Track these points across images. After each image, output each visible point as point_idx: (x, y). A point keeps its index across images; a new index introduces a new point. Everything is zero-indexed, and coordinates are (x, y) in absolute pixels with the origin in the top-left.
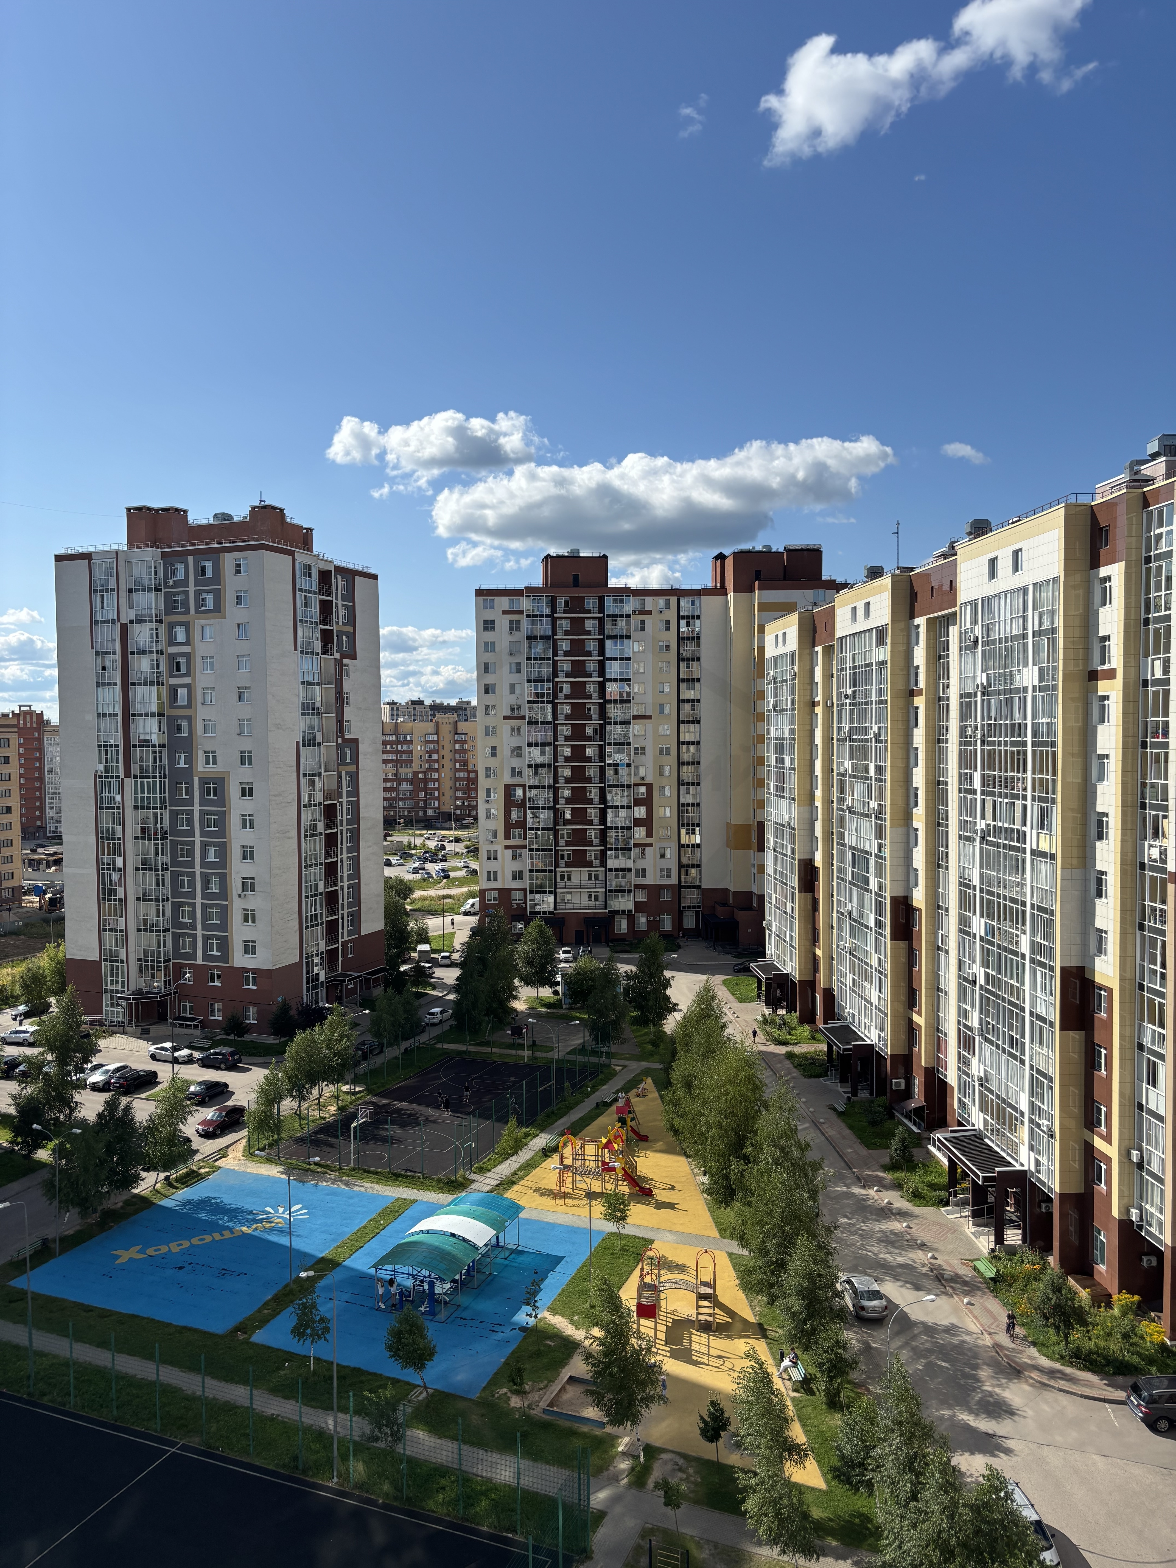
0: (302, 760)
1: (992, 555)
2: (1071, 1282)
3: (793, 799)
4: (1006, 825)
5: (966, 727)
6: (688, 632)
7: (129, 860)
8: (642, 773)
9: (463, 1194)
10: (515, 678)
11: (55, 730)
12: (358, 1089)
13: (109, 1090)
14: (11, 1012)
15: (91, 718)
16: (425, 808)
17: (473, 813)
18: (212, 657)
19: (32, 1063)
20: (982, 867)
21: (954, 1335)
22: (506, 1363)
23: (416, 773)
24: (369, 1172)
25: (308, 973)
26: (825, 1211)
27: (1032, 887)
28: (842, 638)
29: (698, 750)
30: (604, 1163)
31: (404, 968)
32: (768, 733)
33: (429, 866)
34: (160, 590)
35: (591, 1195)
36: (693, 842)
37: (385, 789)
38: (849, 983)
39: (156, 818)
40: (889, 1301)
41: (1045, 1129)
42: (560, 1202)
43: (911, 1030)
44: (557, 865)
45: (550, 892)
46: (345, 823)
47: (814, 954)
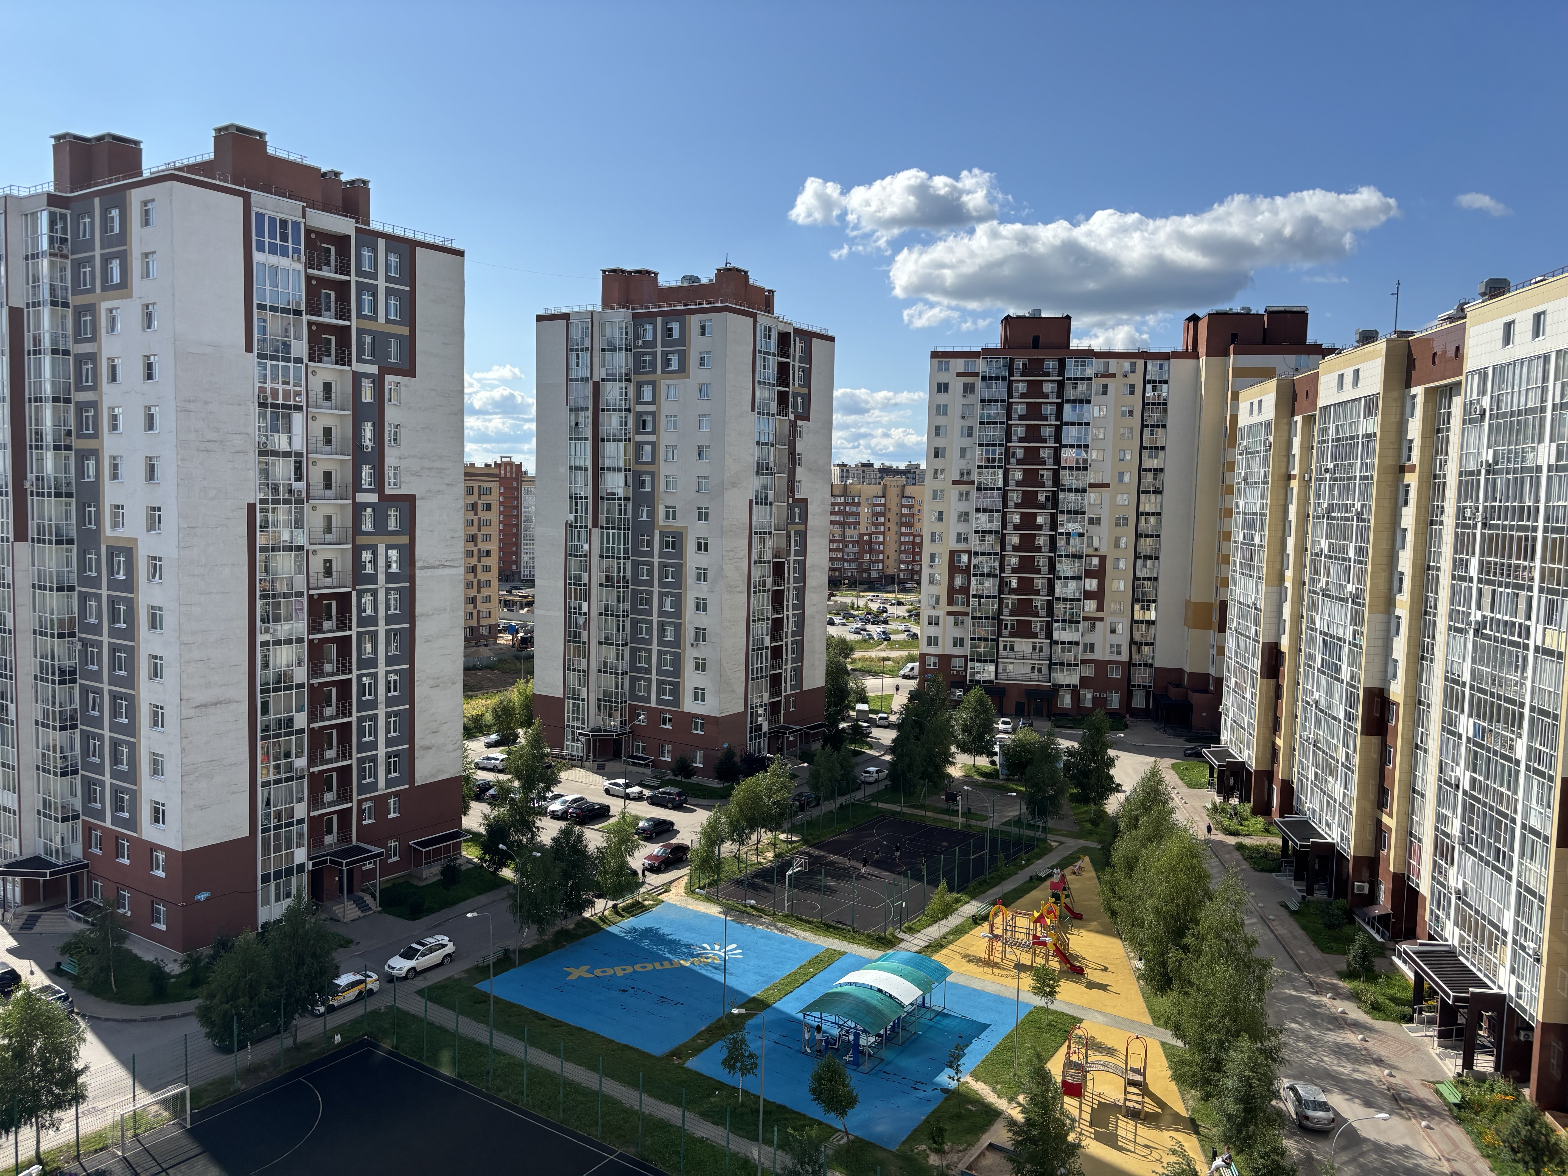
0: (754, 518)
1: (1508, 319)
2: (1548, 1117)
3: (1260, 578)
4: (1506, 618)
5: (1465, 508)
6: (1154, 397)
7: (593, 606)
8: (1096, 544)
9: (891, 952)
10: (966, 442)
11: (532, 481)
12: (794, 839)
13: (565, 819)
14: (484, 740)
15: (564, 470)
16: (869, 570)
17: (916, 577)
18: (675, 416)
19: (502, 788)
20: (1474, 661)
21: (1406, 1157)
22: (927, 1121)
23: (862, 535)
24: (801, 920)
25: (751, 723)
26: (1270, 1012)
27: (1533, 687)
28: (1325, 408)
29: (1158, 522)
30: (1035, 937)
31: (843, 725)
32: (1237, 506)
33: (870, 628)
34: (630, 350)
35: (1020, 967)
36: (1147, 618)
37: (831, 550)
38: (1311, 776)
39: (619, 568)
40: (1336, 1113)
41: (1531, 952)
42: (990, 970)
43: (1379, 833)
44: (1000, 635)
45: (992, 661)
46: (791, 581)
47: (1274, 743)
